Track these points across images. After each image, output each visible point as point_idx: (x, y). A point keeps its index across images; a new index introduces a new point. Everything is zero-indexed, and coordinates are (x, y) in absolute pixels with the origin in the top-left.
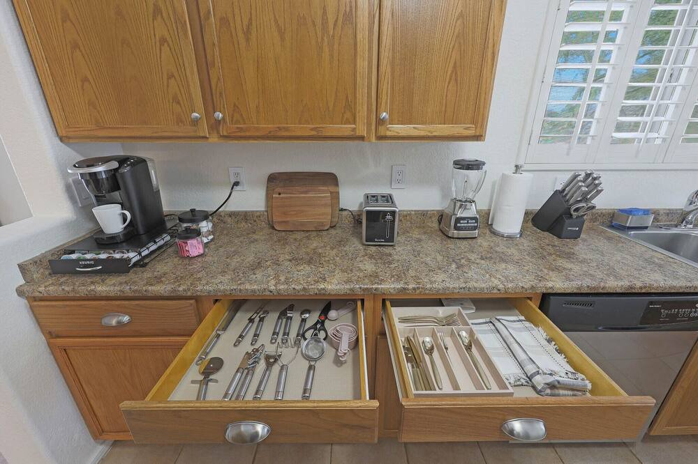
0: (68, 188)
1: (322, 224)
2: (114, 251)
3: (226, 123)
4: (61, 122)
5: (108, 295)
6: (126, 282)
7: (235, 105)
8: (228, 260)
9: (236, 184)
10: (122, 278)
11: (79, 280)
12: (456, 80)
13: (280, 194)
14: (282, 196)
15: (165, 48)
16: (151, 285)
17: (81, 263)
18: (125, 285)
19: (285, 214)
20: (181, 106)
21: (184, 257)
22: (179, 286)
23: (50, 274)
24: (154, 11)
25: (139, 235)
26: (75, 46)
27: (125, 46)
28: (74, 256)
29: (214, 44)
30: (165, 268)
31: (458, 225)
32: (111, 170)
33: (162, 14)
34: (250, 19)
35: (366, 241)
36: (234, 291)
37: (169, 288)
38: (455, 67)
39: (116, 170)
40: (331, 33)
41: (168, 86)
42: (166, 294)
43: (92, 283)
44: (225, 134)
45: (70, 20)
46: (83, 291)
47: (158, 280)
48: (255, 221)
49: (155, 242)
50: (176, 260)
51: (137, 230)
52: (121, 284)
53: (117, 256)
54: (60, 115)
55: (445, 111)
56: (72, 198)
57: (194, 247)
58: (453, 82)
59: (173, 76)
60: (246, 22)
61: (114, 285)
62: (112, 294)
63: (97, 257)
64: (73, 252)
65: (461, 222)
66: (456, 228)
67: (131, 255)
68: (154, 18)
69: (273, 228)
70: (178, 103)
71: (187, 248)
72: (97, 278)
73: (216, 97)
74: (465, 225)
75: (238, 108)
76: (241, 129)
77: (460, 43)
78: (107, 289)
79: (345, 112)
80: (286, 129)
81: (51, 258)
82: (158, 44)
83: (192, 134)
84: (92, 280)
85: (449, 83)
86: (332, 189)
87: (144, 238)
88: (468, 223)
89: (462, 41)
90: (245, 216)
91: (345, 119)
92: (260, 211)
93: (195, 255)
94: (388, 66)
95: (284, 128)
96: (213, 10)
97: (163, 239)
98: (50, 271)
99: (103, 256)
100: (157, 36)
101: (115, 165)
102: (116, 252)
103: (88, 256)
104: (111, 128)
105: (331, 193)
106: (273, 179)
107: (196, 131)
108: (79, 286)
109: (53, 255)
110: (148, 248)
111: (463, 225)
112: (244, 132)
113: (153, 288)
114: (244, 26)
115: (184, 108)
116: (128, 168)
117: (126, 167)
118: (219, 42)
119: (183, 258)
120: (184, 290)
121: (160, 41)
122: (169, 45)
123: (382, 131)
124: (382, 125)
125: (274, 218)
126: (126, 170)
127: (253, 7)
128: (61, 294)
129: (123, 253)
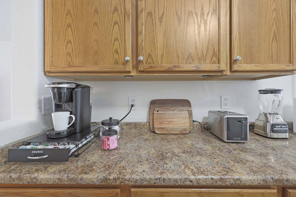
0: (40, 102)
1: (185, 130)
2: (59, 144)
3: (143, 63)
4: (49, 63)
5: (48, 183)
6: (64, 170)
7: (149, 54)
8: (137, 152)
9: (132, 106)
10: (61, 167)
11: (26, 168)
12: (276, 40)
13: (158, 111)
14: (159, 112)
15: (116, 27)
16: (86, 173)
17: (33, 152)
18: (64, 173)
19: (161, 123)
20: (118, 55)
21: (106, 150)
22: (110, 174)
23: (5, 162)
24: (114, 10)
25: (76, 133)
26: (69, 26)
27: (95, 26)
28: (29, 147)
29: (143, 24)
30: (93, 158)
31: (275, 129)
32: (70, 88)
33: (118, 12)
34: (163, 13)
35: (228, 139)
36: (158, 181)
37: (101, 176)
38: (275, 34)
39: (73, 89)
40: (205, 18)
41: (113, 45)
42: (98, 183)
43: (37, 170)
44: (142, 69)
45: (71, 15)
46: (27, 178)
47: (90, 168)
48: (141, 128)
49: (86, 139)
50: (100, 151)
51: (76, 129)
52: (60, 171)
53: (61, 147)
54: (50, 59)
55: (272, 57)
56: (40, 108)
57: (113, 142)
58: (275, 41)
59: (117, 39)
60: (161, 14)
61: (54, 173)
62: (51, 182)
63: (46, 147)
64: (29, 144)
65: (277, 127)
66: (273, 131)
67: (72, 146)
68: (114, 13)
69: (155, 132)
70: (118, 53)
71: (108, 143)
72: (41, 166)
73: (140, 50)
74: (280, 129)
75: (151, 55)
76: (151, 67)
77: (276, 22)
78: (48, 177)
79: (213, 57)
80: (178, 67)
81: (11, 148)
82: (113, 24)
83: (123, 70)
84: (37, 168)
85: (272, 42)
86: (188, 108)
87: (78, 135)
88: (281, 127)
89: (277, 21)
90: (136, 125)
91: (212, 62)
92: (144, 122)
93: (113, 148)
94: (238, 34)
95: (177, 66)
96: (145, 8)
97: (90, 137)
98: (6, 159)
99: (51, 147)
100: (113, 21)
101: (74, 86)
102: (60, 144)
103: (39, 147)
104: (76, 66)
105: (188, 111)
106: (153, 103)
107: (125, 68)
108: (24, 174)
109: (13, 146)
110: (82, 142)
111: (278, 129)
112: (153, 68)
113: (88, 176)
114: (160, 16)
115: (120, 56)
116: (80, 89)
117: (79, 88)
118: (145, 23)
119: (104, 150)
120: (115, 179)
121: (114, 23)
122: (118, 25)
123: (236, 67)
124: (236, 64)
125: (155, 126)
126: (79, 90)
127: (165, 7)
128: (7, 181)
129: (65, 145)
